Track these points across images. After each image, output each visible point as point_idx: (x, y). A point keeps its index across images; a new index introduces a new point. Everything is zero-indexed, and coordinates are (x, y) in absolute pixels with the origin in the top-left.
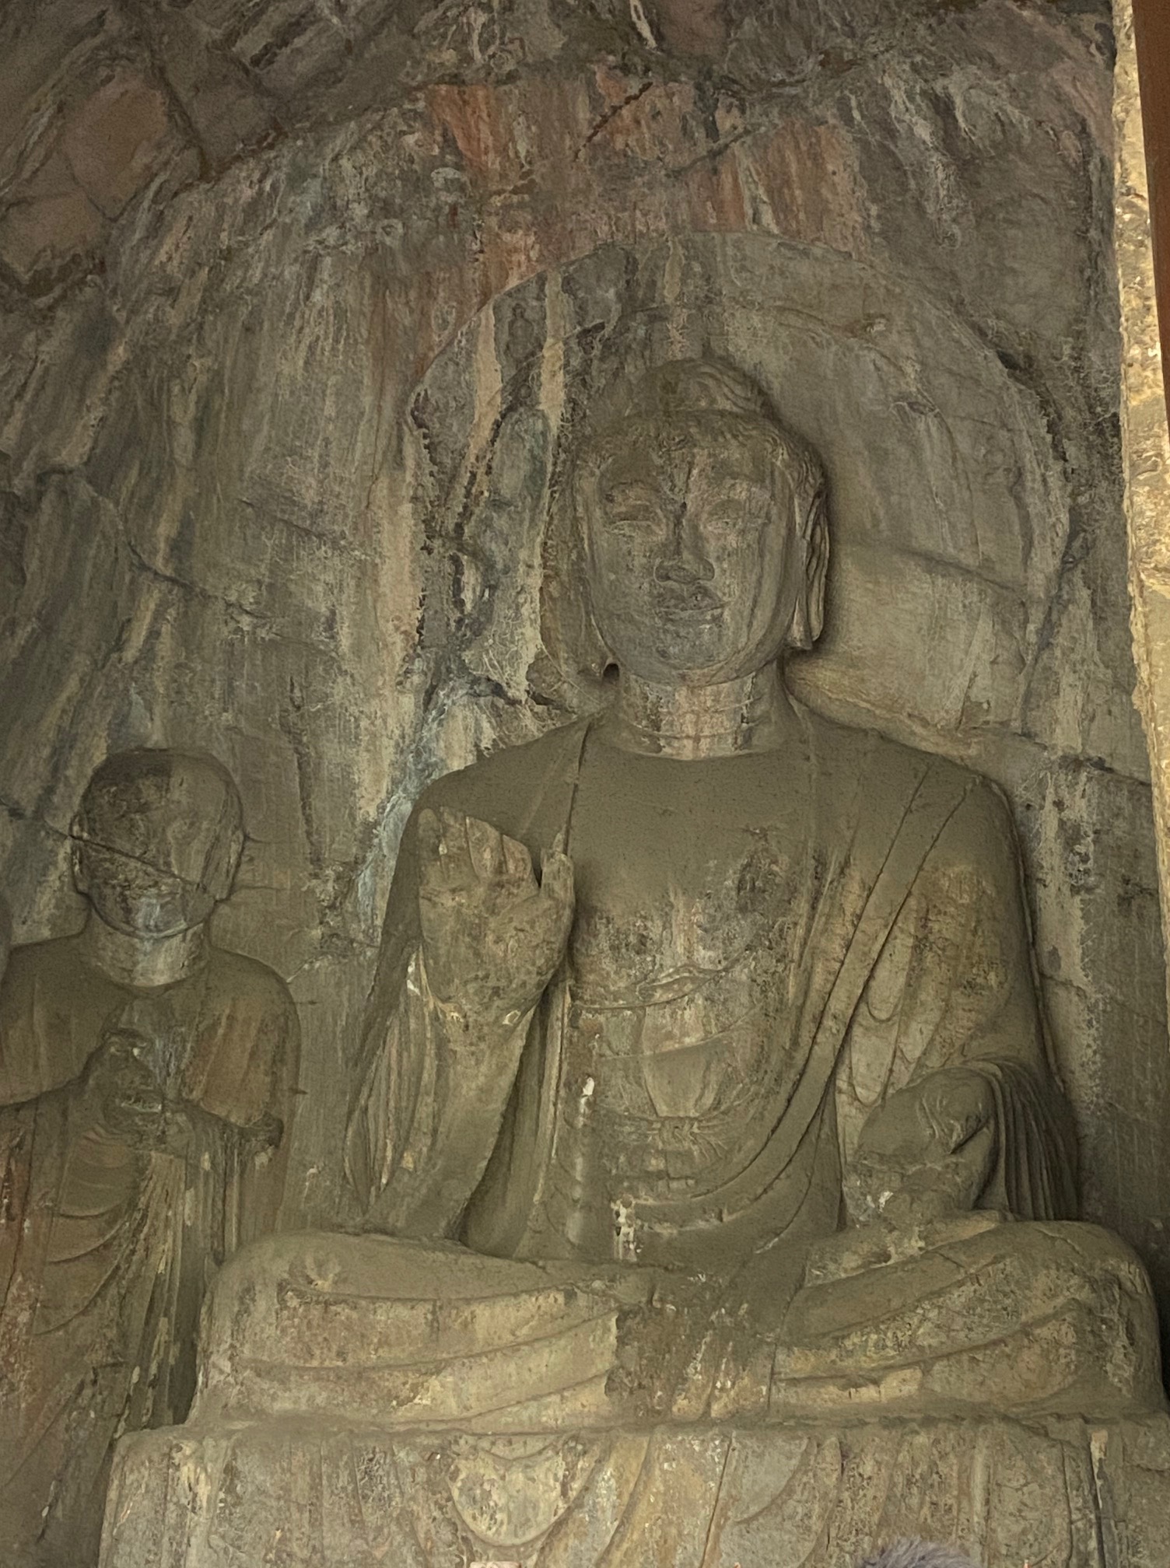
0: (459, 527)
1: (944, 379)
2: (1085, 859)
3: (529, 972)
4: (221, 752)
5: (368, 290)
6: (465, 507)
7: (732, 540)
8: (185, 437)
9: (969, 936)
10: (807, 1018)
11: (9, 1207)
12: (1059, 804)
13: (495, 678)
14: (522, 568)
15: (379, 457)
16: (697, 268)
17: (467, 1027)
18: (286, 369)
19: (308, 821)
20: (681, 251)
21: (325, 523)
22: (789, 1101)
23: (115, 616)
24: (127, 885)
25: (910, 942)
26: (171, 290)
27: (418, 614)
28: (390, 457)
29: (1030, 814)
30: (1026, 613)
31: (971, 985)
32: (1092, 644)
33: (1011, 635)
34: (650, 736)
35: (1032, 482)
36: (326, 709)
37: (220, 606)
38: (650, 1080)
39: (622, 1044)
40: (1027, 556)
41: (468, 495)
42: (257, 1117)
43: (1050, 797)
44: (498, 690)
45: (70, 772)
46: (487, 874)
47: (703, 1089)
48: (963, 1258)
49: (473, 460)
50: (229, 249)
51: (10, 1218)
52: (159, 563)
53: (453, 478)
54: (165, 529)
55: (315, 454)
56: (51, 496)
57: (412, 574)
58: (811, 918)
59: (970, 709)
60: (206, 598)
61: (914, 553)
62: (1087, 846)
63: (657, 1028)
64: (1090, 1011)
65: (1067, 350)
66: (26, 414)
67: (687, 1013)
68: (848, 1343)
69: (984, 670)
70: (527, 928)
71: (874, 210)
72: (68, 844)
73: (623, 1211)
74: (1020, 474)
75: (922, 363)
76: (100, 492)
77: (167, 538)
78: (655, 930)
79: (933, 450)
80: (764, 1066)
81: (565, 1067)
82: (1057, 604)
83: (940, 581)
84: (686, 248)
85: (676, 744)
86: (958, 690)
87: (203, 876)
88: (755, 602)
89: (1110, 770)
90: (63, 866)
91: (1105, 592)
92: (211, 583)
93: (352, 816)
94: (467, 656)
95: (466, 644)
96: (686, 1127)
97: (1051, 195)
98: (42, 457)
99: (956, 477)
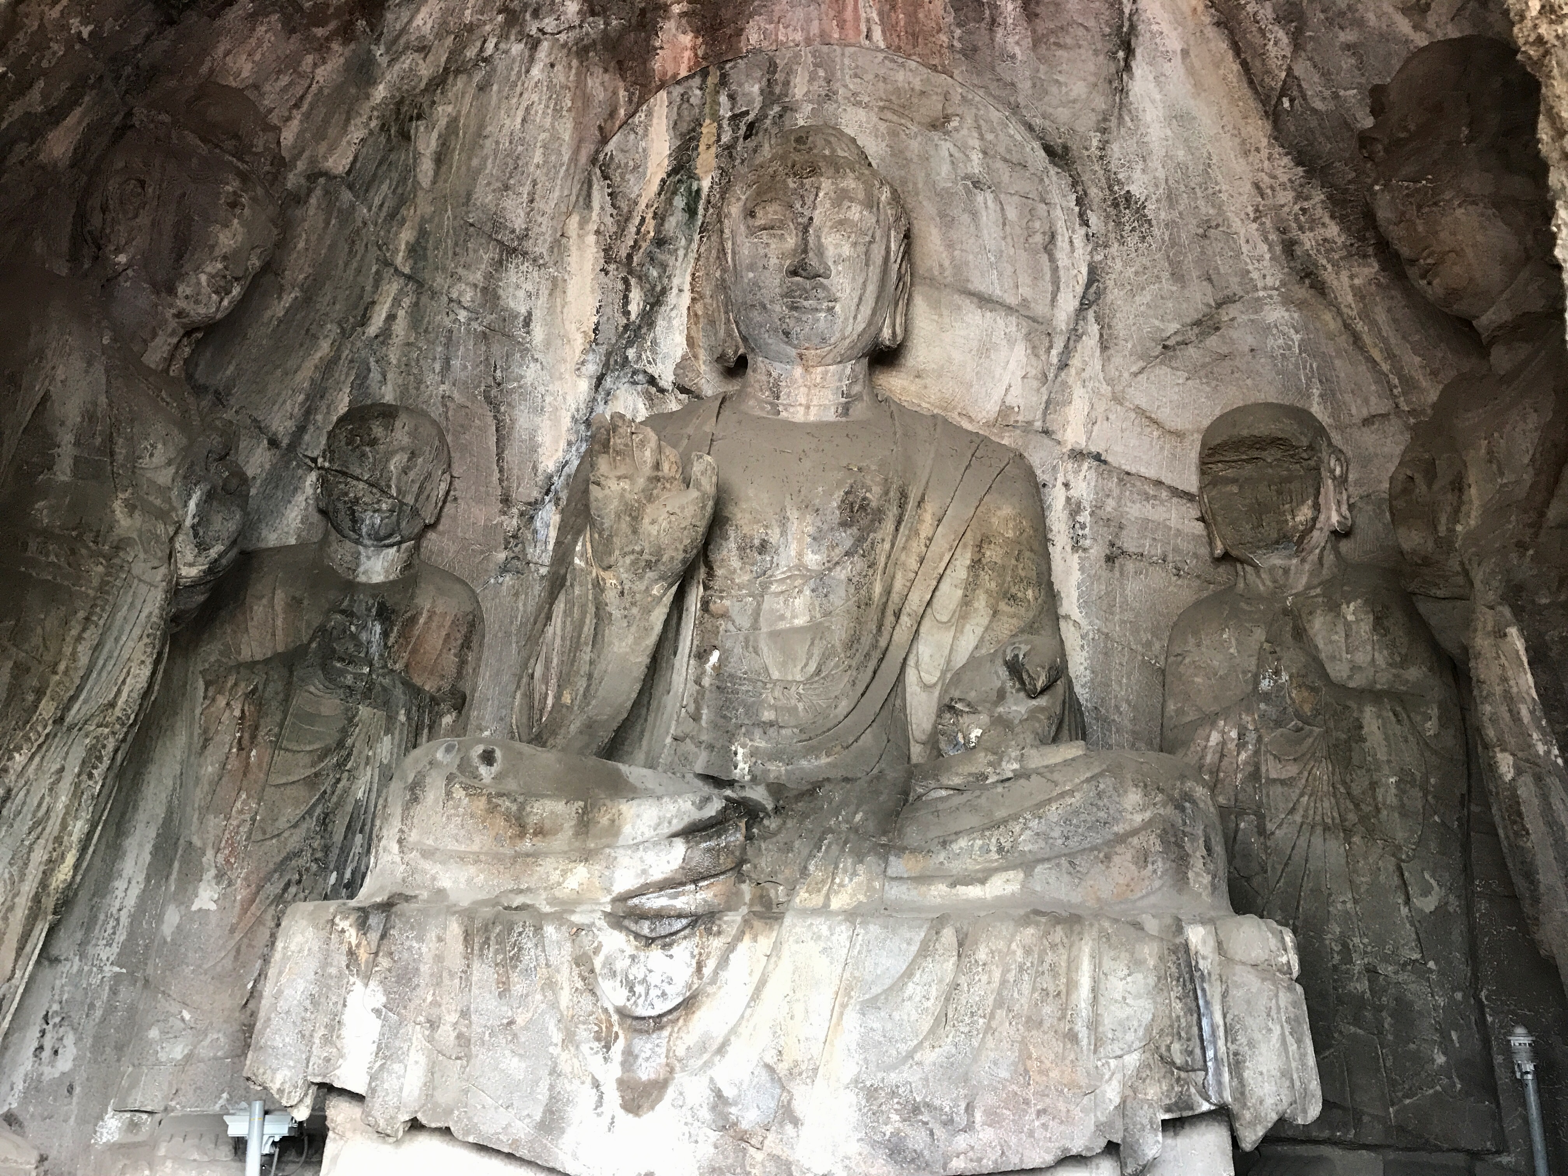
0: (630, 257)
1: (999, 164)
2: (1083, 527)
3: (676, 549)
4: (436, 412)
5: (574, 71)
6: (636, 241)
7: (846, 250)
8: (426, 167)
9: (1013, 562)
10: (889, 613)
11: (241, 738)
12: (1066, 485)
13: (650, 371)
14: (675, 291)
15: (573, 198)
16: (821, 73)
17: (622, 593)
18: (507, 122)
19: (501, 471)
20: (810, 59)
21: (528, 245)
22: (875, 673)
23: (361, 297)
24: (356, 500)
25: (968, 562)
26: (424, 47)
27: (595, 319)
28: (581, 199)
29: (1046, 490)
30: (1051, 342)
31: (1013, 597)
32: (1099, 367)
33: (1037, 356)
34: (771, 404)
35: (1062, 242)
36: (520, 387)
37: (445, 299)
38: (765, 649)
39: (745, 622)
40: (1054, 299)
41: (638, 232)
42: (447, 687)
43: (1061, 480)
44: (652, 381)
45: (319, 417)
46: (647, 470)
47: (808, 660)
48: (1056, 776)
49: (643, 207)
50: (471, 23)
51: (241, 749)
52: (399, 259)
53: (627, 220)
54: (406, 236)
55: (525, 190)
56: (318, 192)
57: (593, 291)
58: (895, 537)
59: (1005, 410)
60: (434, 295)
61: (971, 294)
62: (1084, 517)
63: (772, 611)
64: (1083, 637)
65: (1095, 143)
66: (301, 121)
67: (797, 601)
68: (955, 847)
69: (1017, 382)
70: (678, 511)
71: (958, 32)
72: (313, 477)
73: (740, 751)
74: (1053, 236)
75: (985, 153)
76: (357, 197)
77: (407, 243)
78: (774, 536)
79: (989, 215)
80: (855, 646)
81: (695, 643)
82: (1075, 335)
83: (988, 314)
84: (814, 56)
85: (791, 410)
86: (997, 394)
87: (416, 500)
88: (860, 299)
89: (1105, 462)
90: (309, 491)
91: (1110, 327)
92: (440, 281)
93: (535, 468)
94: (631, 353)
95: (630, 343)
96: (793, 689)
97: (1091, 23)
98: (313, 161)
99: (1004, 238)
